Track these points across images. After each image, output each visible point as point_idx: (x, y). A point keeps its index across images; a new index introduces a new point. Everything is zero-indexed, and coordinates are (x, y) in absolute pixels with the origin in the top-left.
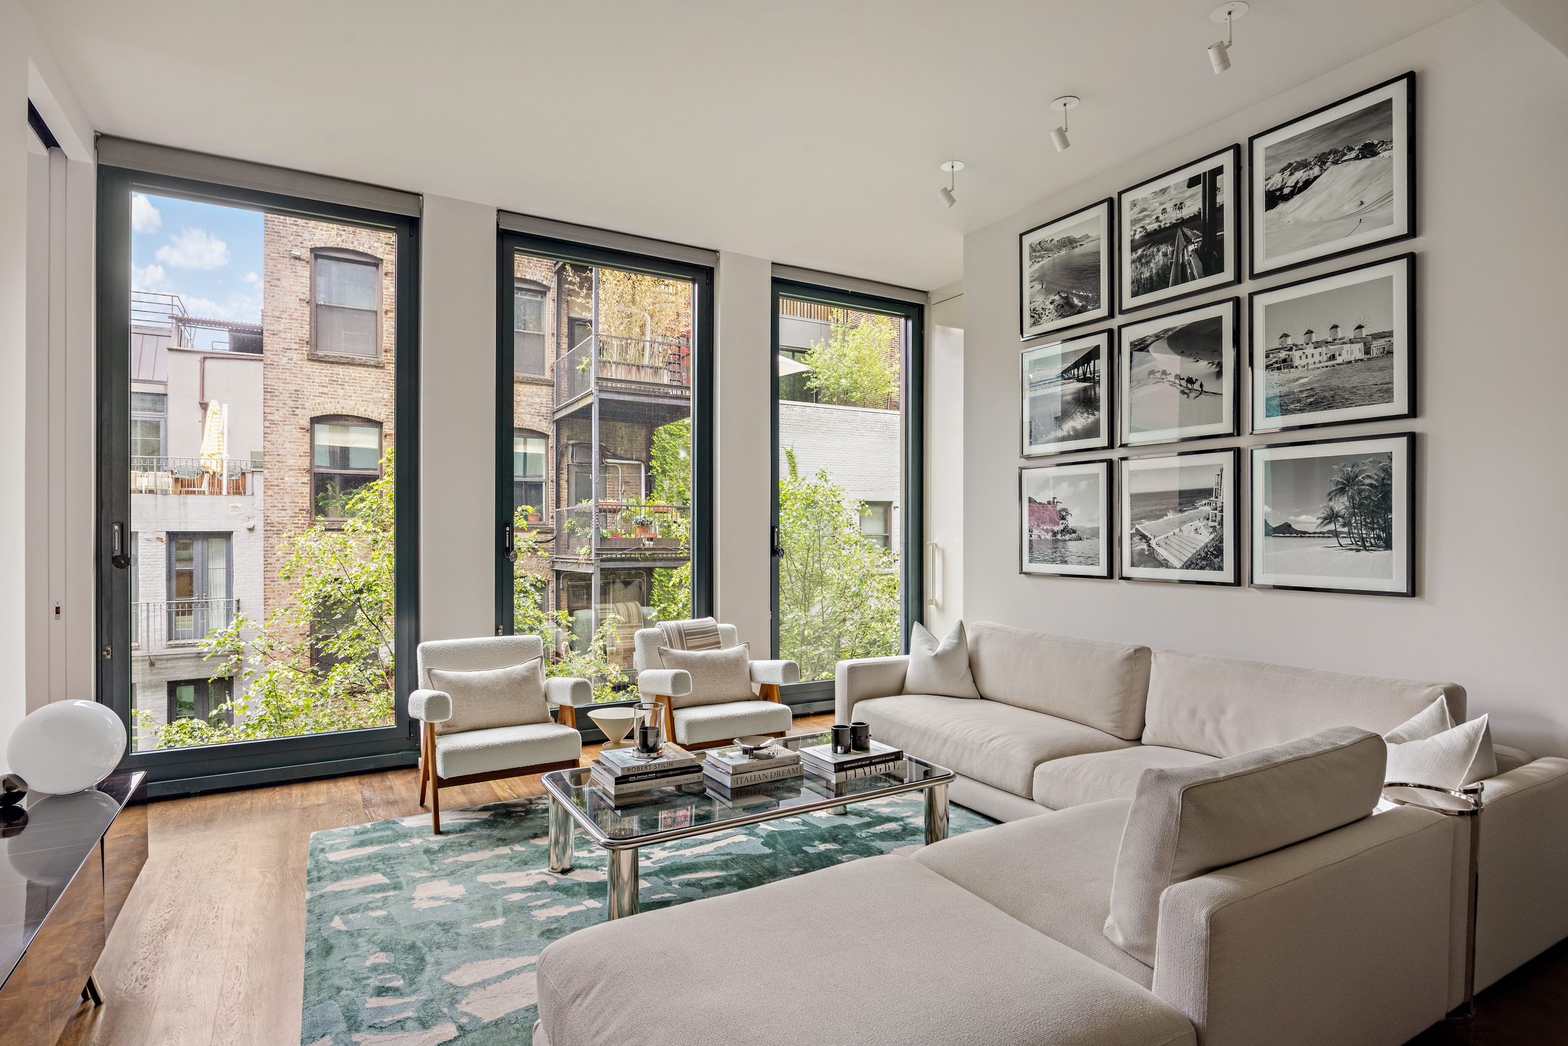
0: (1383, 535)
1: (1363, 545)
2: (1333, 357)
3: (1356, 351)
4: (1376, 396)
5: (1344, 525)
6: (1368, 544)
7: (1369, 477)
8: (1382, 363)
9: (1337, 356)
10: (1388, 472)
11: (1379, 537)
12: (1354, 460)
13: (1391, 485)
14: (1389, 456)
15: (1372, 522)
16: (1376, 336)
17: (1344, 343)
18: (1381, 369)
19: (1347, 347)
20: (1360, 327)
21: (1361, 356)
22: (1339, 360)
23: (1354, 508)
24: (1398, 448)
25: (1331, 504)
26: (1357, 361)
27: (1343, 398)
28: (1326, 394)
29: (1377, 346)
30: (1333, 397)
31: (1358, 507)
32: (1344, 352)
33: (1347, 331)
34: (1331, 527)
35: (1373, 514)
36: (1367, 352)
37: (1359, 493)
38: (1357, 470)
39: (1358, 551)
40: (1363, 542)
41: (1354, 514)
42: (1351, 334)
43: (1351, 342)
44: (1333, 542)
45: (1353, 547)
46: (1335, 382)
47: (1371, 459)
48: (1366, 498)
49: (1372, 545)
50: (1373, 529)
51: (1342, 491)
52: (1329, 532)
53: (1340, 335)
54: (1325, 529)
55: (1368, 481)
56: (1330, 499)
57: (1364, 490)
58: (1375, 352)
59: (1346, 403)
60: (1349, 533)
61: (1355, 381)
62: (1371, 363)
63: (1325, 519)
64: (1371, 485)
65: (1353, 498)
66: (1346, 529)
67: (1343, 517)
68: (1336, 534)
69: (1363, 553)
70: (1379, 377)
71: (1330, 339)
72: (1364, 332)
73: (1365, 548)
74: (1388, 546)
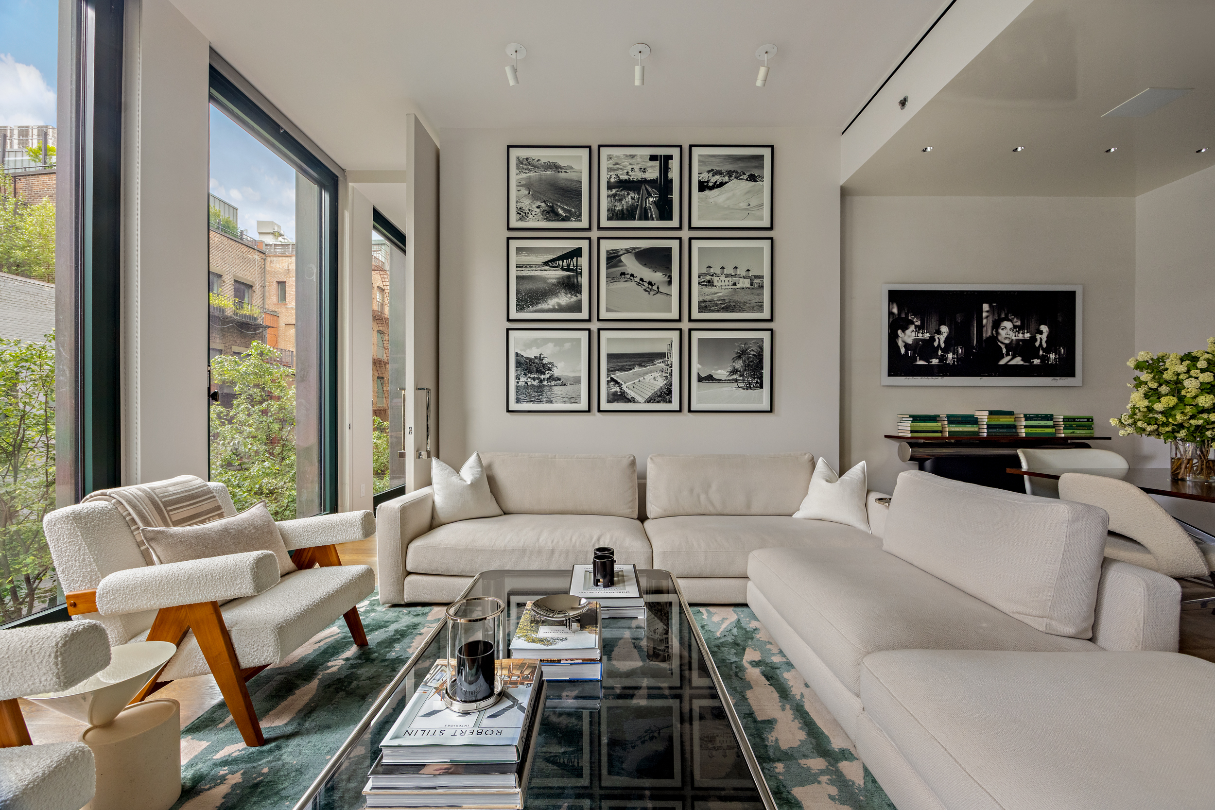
0: (759, 381)
1: (749, 387)
2: (735, 284)
3: (746, 283)
4: (756, 308)
5: (740, 376)
6: (752, 386)
7: (753, 350)
8: (758, 291)
9: (737, 284)
10: (761, 348)
11: (757, 382)
12: (746, 341)
13: (763, 355)
14: (762, 340)
15: (754, 375)
16: (757, 277)
17: (740, 278)
18: (758, 295)
19: (742, 280)
20: (748, 270)
21: (749, 286)
22: (738, 286)
23: (745, 367)
24: (766, 336)
25: (734, 364)
26: (747, 288)
27: (740, 307)
28: (731, 304)
29: (756, 281)
30: (734, 306)
31: (747, 366)
32: (740, 283)
33: (742, 272)
34: (734, 377)
35: (754, 370)
36: (752, 284)
37: (748, 359)
38: (747, 346)
39: (747, 389)
40: (750, 385)
41: (745, 370)
42: (744, 273)
43: (744, 277)
44: (735, 385)
45: (745, 388)
46: (736, 298)
47: (754, 341)
48: (751, 362)
49: (754, 387)
50: (754, 378)
51: (739, 357)
52: (733, 379)
53: (738, 273)
54: (731, 378)
55: (752, 353)
56: (734, 362)
57: (750, 357)
58: (755, 285)
59: (741, 310)
60: (743, 380)
61: (746, 299)
62: (754, 291)
63: (731, 372)
64: (754, 355)
65: (745, 361)
66: (741, 378)
67: (740, 372)
68: (736, 381)
69: (750, 390)
70: (757, 299)
71: (733, 274)
72: (751, 274)
73: (751, 388)
74: (761, 387)
